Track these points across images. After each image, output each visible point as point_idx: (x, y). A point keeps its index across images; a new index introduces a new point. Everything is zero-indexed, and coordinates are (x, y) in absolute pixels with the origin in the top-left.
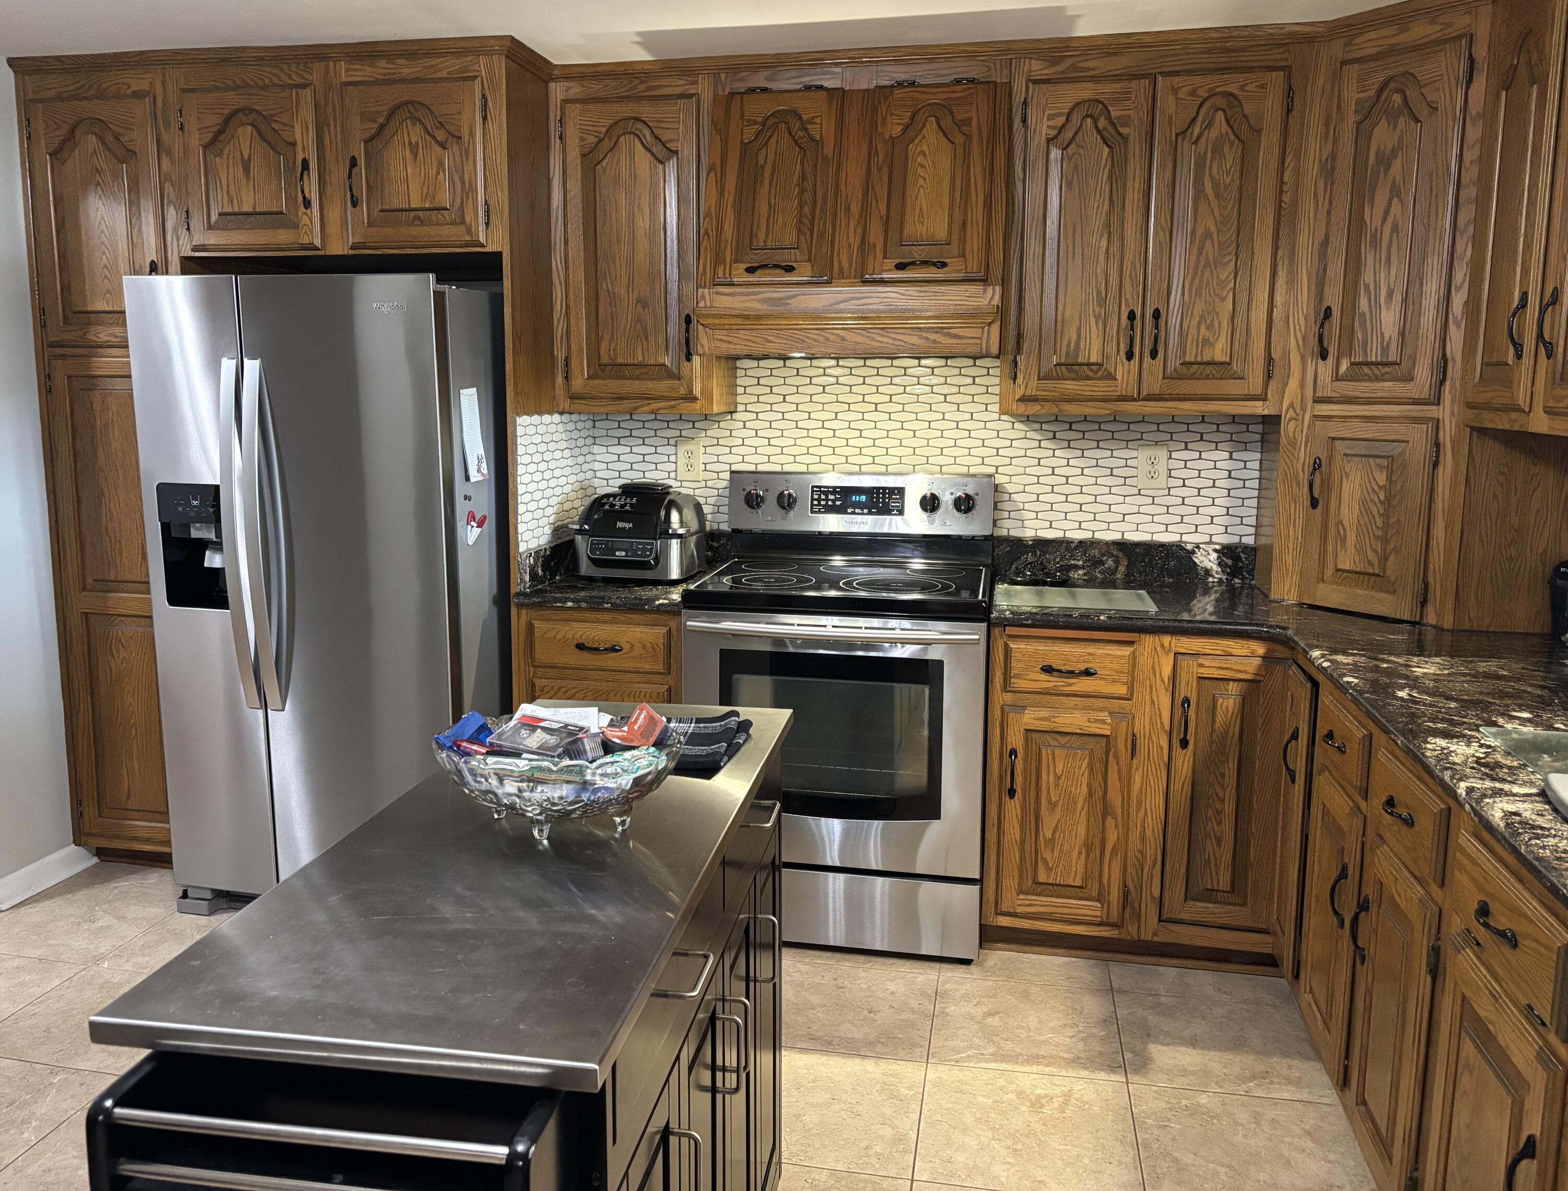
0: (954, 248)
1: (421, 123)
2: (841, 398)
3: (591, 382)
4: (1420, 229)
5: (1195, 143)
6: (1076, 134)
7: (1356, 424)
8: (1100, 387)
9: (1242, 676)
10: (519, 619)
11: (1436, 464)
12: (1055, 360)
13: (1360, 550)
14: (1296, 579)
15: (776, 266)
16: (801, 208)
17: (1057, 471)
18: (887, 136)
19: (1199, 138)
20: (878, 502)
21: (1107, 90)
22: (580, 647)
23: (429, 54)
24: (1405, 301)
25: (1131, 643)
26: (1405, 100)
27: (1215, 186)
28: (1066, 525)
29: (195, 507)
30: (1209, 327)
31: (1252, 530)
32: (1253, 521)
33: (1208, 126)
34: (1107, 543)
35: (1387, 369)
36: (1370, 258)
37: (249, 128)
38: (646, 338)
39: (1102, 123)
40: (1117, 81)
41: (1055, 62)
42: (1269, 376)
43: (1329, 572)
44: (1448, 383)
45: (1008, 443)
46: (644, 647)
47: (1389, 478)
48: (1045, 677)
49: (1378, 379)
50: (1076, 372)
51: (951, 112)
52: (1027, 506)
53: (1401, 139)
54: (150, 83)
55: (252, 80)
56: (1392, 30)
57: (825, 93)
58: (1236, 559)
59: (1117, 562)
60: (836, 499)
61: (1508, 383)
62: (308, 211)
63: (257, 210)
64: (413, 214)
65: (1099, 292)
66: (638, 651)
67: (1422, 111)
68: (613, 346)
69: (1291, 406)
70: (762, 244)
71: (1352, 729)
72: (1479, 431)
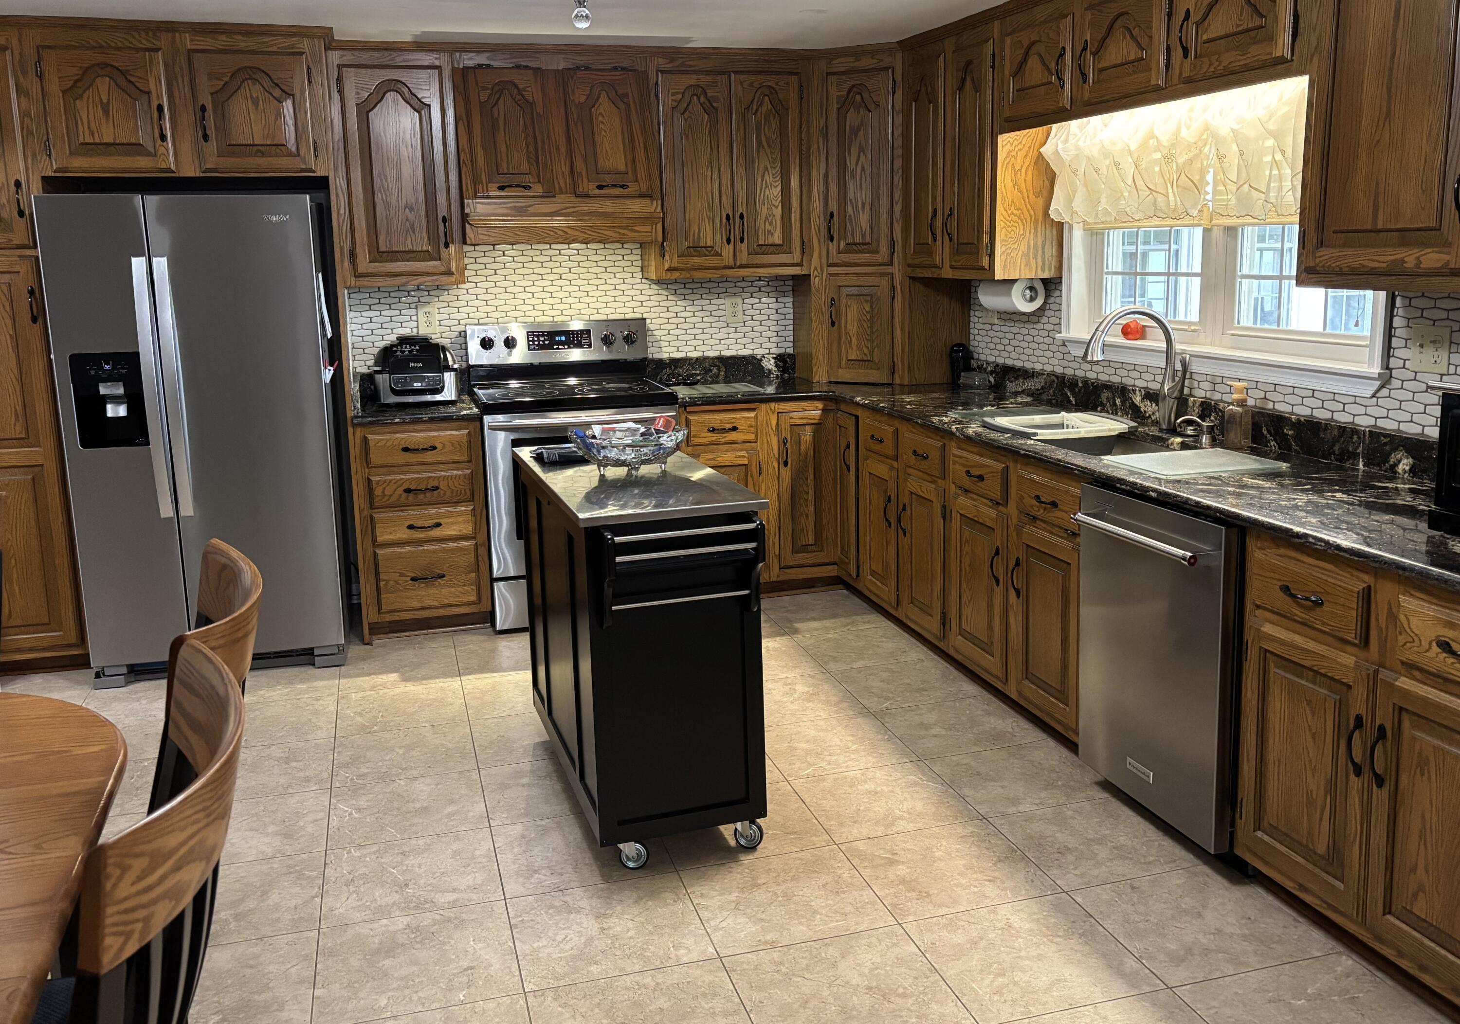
0: (630, 175)
1: (260, 83)
2: (536, 271)
3: (373, 264)
4: (875, 170)
5: (755, 114)
6: (688, 105)
7: (851, 277)
8: (714, 261)
9: (813, 422)
10: (354, 437)
11: (893, 298)
12: (686, 245)
13: (859, 348)
14: (825, 368)
15: (519, 186)
16: (528, 147)
17: (679, 315)
18: (577, 102)
19: (757, 110)
20: (574, 340)
21: (705, 79)
22: (406, 450)
23: (262, 34)
24: (871, 209)
25: (754, 409)
26: (862, 98)
27: (767, 139)
28: (687, 349)
29: (108, 370)
30: (771, 223)
31: (791, 344)
32: (791, 339)
33: (761, 105)
34: (713, 358)
35: (865, 247)
36: (851, 184)
37: (108, 79)
38: (414, 233)
39: (702, 99)
40: (709, 75)
41: (672, 60)
42: (803, 252)
43: (844, 361)
44: (896, 254)
45: (648, 298)
46: (453, 445)
47: (871, 307)
48: (710, 434)
49: (860, 252)
50: (698, 251)
51: (614, 89)
52: (663, 338)
53: (862, 121)
54: (7, 39)
55: (106, 42)
56: (852, 59)
57: (531, 71)
58: (785, 362)
59: (719, 370)
60: (545, 340)
61: (930, 254)
62: (165, 144)
63: (118, 142)
64: (255, 148)
65: (708, 203)
66: (449, 447)
67: (872, 106)
68: (389, 238)
69: (816, 269)
70: (506, 170)
71: (886, 429)
72: (913, 279)
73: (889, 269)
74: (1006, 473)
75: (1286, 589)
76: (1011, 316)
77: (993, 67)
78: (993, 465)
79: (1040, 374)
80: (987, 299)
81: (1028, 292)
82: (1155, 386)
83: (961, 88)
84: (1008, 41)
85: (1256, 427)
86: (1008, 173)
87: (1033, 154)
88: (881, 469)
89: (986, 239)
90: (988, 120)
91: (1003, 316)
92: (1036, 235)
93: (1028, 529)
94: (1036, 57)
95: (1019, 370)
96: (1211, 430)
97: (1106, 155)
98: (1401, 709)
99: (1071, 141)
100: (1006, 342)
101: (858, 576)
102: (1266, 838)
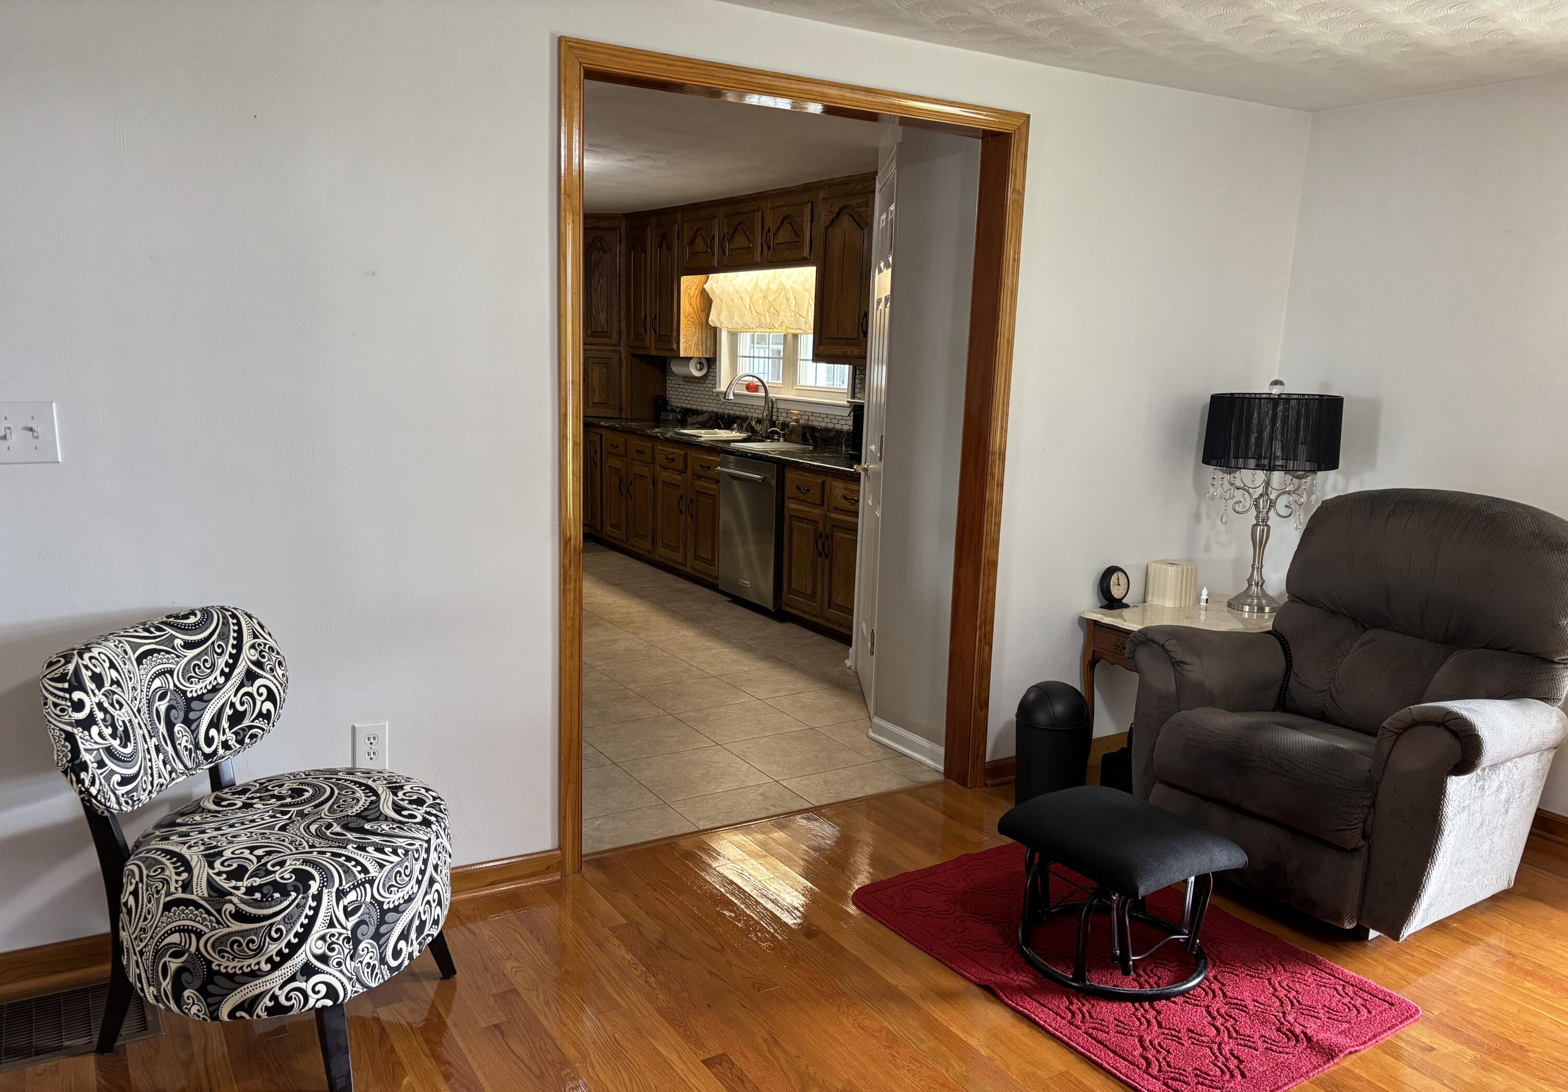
7: (595, 352)
11: (621, 366)
13: (600, 395)
24: (607, 311)
26: (601, 245)
36: (595, 296)
44: (622, 339)
47: (607, 370)
49: (601, 337)
53: (601, 258)
56: (595, 221)
61: (643, 340)
67: (607, 250)
71: (619, 439)
72: (633, 355)
73: (618, 348)
74: (686, 456)
75: (798, 488)
76: (690, 379)
77: (678, 238)
78: (678, 451)
79: (706, 412)
80: (676, 368)
81: (698, 365)
82: (760, 416)
83: (660, 246)
84: (686, 225)
85: (804, 435)
86: (687, 296)
87: (700, 288)
88: (617, 463)
89: (675, 334)
90: (676, 267)
91: (685, 379)
92: (702, 333)
93: (697, 482)
94: (701, 238)
95: (694, 410)
96: (784, 435)
97: (737, 292)
98: (833, 526)
99: (720, 283)
100: (687, 395)
101: (602, 529)
102: (792, 596)
